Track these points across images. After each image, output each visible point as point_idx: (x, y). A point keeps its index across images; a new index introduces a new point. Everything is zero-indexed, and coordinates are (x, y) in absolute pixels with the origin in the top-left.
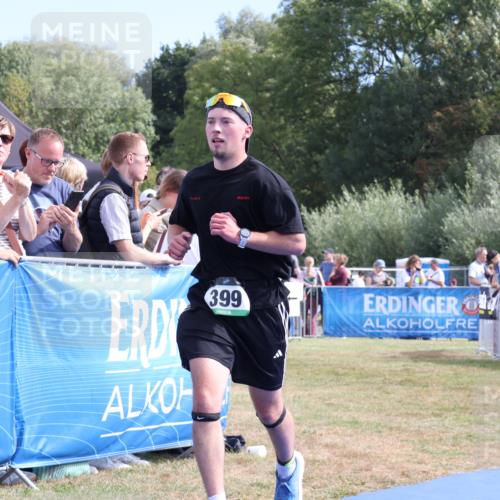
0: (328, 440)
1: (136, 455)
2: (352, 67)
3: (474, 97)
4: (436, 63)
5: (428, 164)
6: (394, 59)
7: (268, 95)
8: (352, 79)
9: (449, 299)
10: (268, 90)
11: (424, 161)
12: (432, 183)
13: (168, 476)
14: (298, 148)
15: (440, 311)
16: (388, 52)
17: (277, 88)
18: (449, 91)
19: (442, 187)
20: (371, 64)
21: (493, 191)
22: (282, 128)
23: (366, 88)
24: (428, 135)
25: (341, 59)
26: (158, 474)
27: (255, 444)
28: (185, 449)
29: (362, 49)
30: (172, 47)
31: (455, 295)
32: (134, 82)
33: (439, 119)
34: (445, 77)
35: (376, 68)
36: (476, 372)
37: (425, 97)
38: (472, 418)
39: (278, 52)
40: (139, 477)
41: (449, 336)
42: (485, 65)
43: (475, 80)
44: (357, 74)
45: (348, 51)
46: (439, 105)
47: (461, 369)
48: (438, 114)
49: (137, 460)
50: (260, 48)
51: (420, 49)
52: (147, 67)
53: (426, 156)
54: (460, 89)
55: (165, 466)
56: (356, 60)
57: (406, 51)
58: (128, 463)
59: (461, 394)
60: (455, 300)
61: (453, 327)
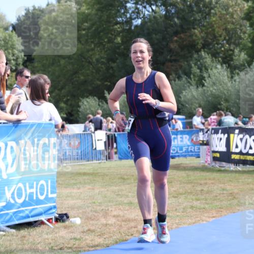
0: (115, 213)
1: (8, 227)
2: (128, 15)
3: (194, 29)
4: (173, 11)
5: (172, 66)
6: (150, 10)
7: (84, 32)
8: (129, 22)
9: (184, 136)
10: (84, 30)
11: (170, 64)
12: (174, 75)
13: (25, 237)
14: (102, 60)
15: (179, 143)
16: (147, 6)
17: (89, 29)
18: (181, 26)
19: (179, 78)
20: (138, 13)
21: (206, 79)
22: (93, 50)
23: (136, 26)
24: (171, 51)
25: (123, 11)
26: (19, 236)
27: (75, 217)
28: (35, 222)
29: (134, 5)
30: (31, 8)
31: (187, 134)
32: (11, 29)
33: (176, 41)
34: (178, 18)
35: (142, 16)
36: (198, 174)
37: (169, 30)
38: (194, 197)
39: (88, 9)
40: (9, 238)
41: (185, 156)
42: (200, 11)
43: (195, 20)
44: (131, 19)
45: (126, 7)
46: (176, 33)
47: (191, 173)
48: (175, 38)
49: (8, 229)
50: (78, 7)
51: (164, 4)
52: (18, 20)
53: (170, 61)
54: (187, 24)
55: (24, 232)
56: (130, 12)
57: (157, 6)
58: (3, 231)
59: (190, 186)
60: (187, 137)
61: (187, 151)
